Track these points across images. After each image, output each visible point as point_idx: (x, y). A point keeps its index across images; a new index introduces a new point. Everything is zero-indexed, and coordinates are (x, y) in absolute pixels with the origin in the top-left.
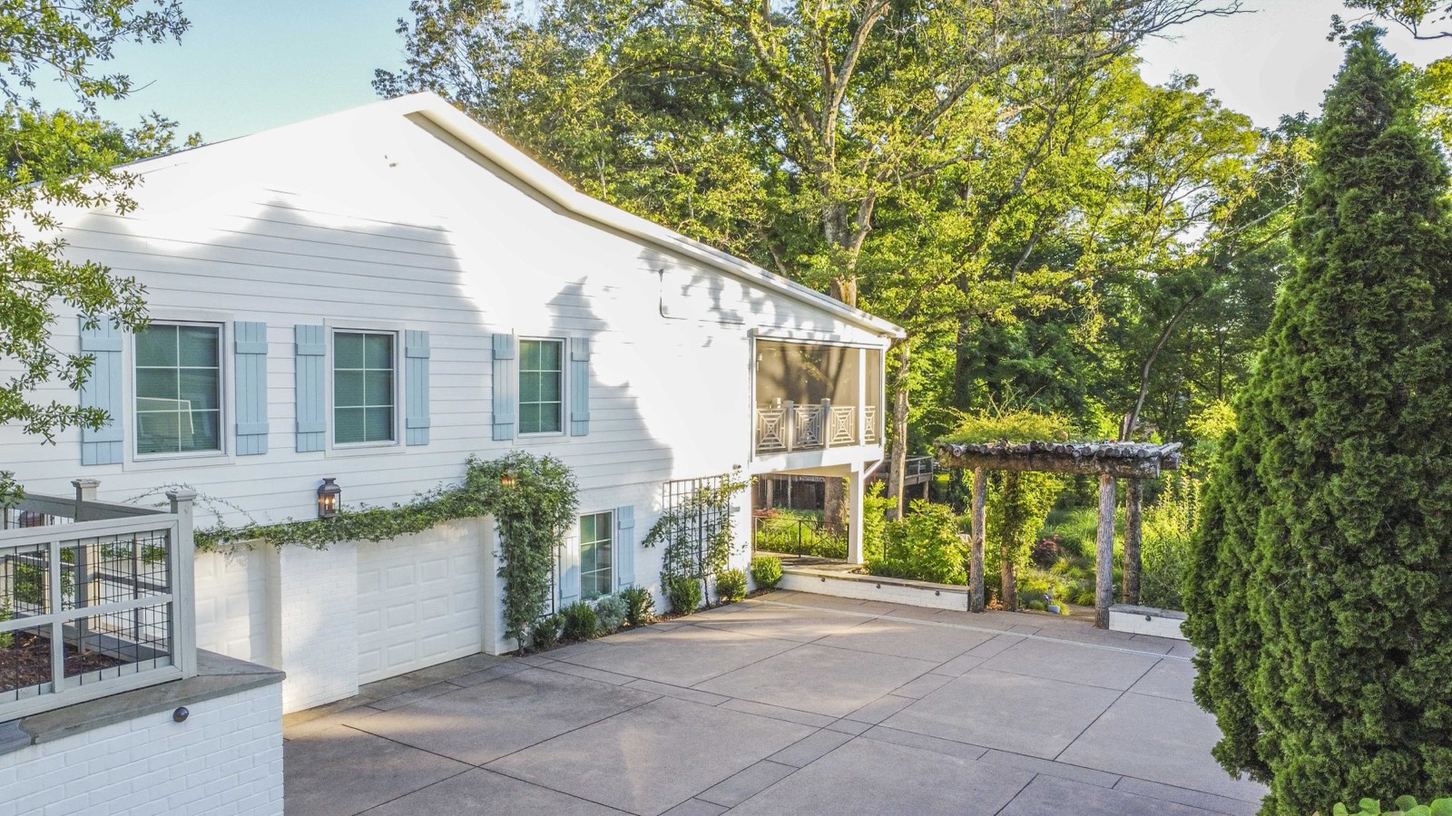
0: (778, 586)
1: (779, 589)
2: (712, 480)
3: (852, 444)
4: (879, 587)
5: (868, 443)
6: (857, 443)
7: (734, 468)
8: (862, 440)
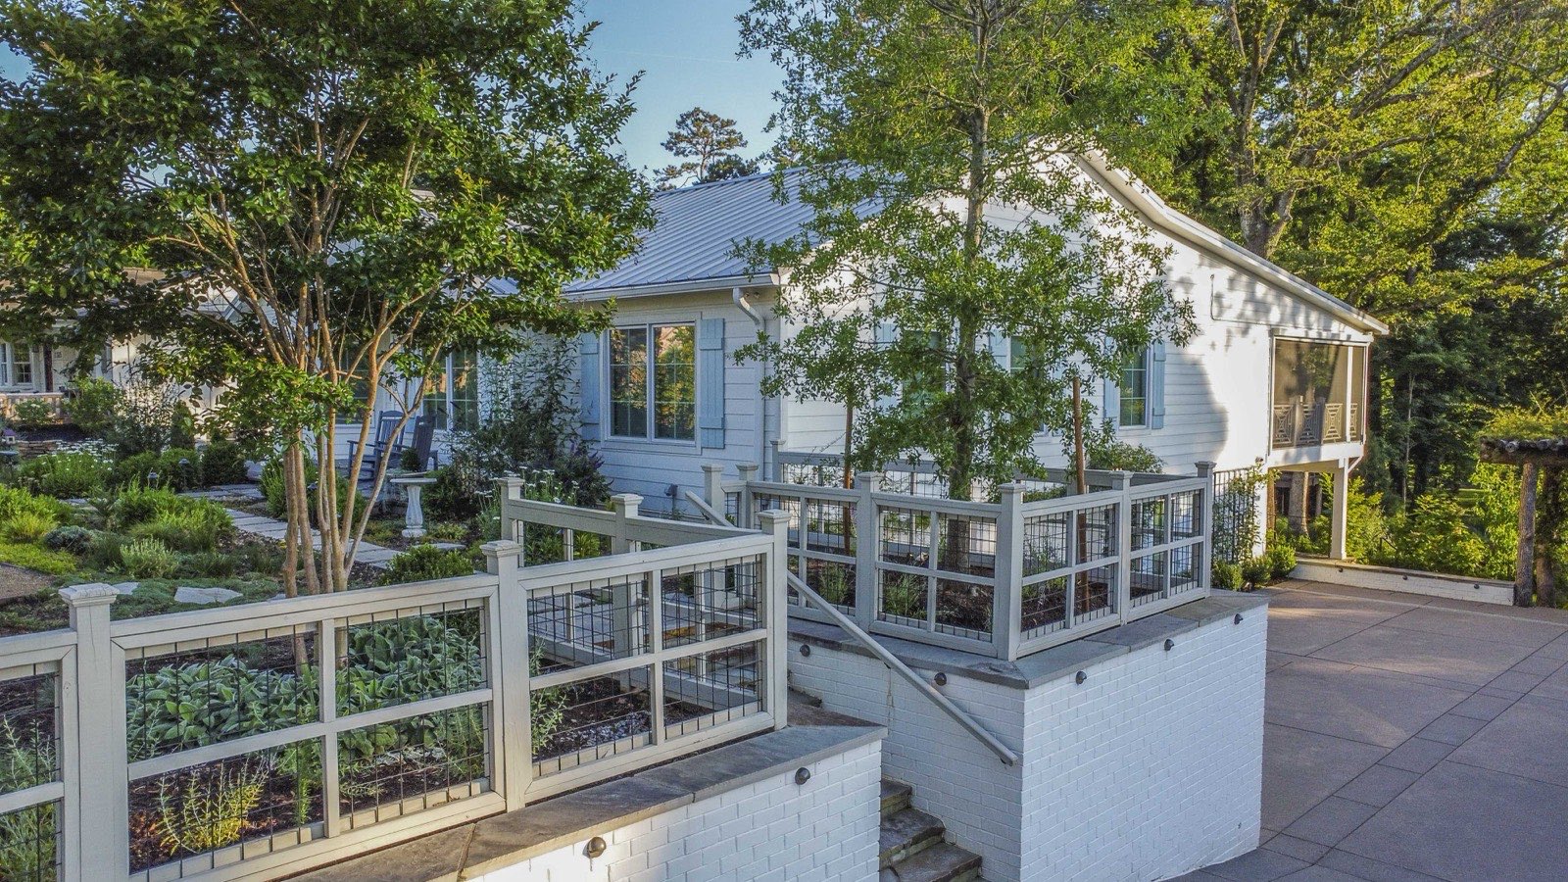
0: (1291, 575)
1: (1291, 579)
2: (1242, 472)
3: (1338, 441)
4: (1406, 579)
5: (1352, 440)
6: (1343, 439)
7: (1257, 460)
8: (1349, 439)
